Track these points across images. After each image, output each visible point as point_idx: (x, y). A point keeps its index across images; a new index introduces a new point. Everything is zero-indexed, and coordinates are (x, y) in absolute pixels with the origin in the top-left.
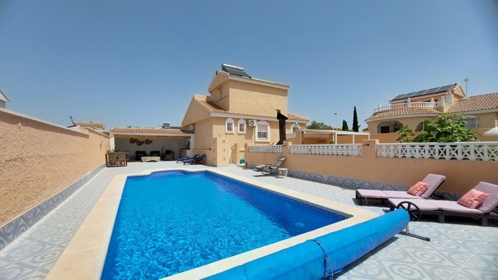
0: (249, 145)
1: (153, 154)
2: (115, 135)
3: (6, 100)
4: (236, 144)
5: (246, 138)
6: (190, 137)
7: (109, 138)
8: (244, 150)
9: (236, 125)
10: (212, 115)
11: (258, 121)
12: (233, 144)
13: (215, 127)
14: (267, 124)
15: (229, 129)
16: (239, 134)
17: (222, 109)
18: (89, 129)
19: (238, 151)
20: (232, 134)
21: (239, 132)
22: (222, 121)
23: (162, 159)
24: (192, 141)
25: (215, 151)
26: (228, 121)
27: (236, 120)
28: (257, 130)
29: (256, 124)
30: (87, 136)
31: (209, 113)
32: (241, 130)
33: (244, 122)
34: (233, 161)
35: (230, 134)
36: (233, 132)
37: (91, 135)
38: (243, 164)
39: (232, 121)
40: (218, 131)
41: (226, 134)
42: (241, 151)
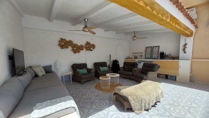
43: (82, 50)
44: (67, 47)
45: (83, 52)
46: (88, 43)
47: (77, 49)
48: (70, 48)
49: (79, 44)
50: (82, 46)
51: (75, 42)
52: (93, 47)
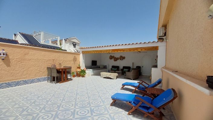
1: (124, 69)
2: (83, 52)
6: (156, 48)
43: (118, 60)
44: (112, 59)
45: (119, 61)
46: (121, 57)
47: (116, 59)
48: (113, 59)
49: (117, 57)
50: (118, 58)
52: (124, 58)
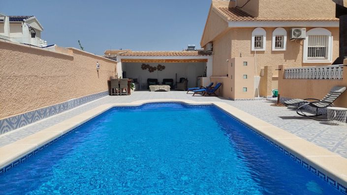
0: (285, 68)
1: (165, 82)
2: (122, 60)
3: (40, 29)
4: (266, 68)
5: (286, 58)
6: (206, 60)
7: (116, 63)
8: (277, 76)
9: (269, 38)
10: (231, 25)
11: (308, 29)
12: (263, 68)
13: (235, 43)
14: (328, 33)
15: (256, 45)
16: (273, 52)
17: (247, 15)
18: (73, 50)
19: (269, 78)
20: (263, 52)
21: (274, 49)
22: (245, 33)
23: (172, 89)
24: (209, 65)
25: (233, 77)
26: (256, 33)
27: (269, 31)
28: (306, 44)
29: (304, 34)
30: (71, 58)
31: (226, 23)
32: (277, 45)
33: (283, 33)
34: (262, 93)
35: (258, 52)
36: (264, 49)
37: (76, 56)
38: (276, 99)
39: (263, 33)
40: (241, 48)
41: (253, 52)
42: (274, 79)
43: (155, 70)
44: (146, 69)
46: (160, 66)
47: (152, 69)
48: (148, 69)
49: (153, 67)
51: (151, 66)
52: (163, 68)
